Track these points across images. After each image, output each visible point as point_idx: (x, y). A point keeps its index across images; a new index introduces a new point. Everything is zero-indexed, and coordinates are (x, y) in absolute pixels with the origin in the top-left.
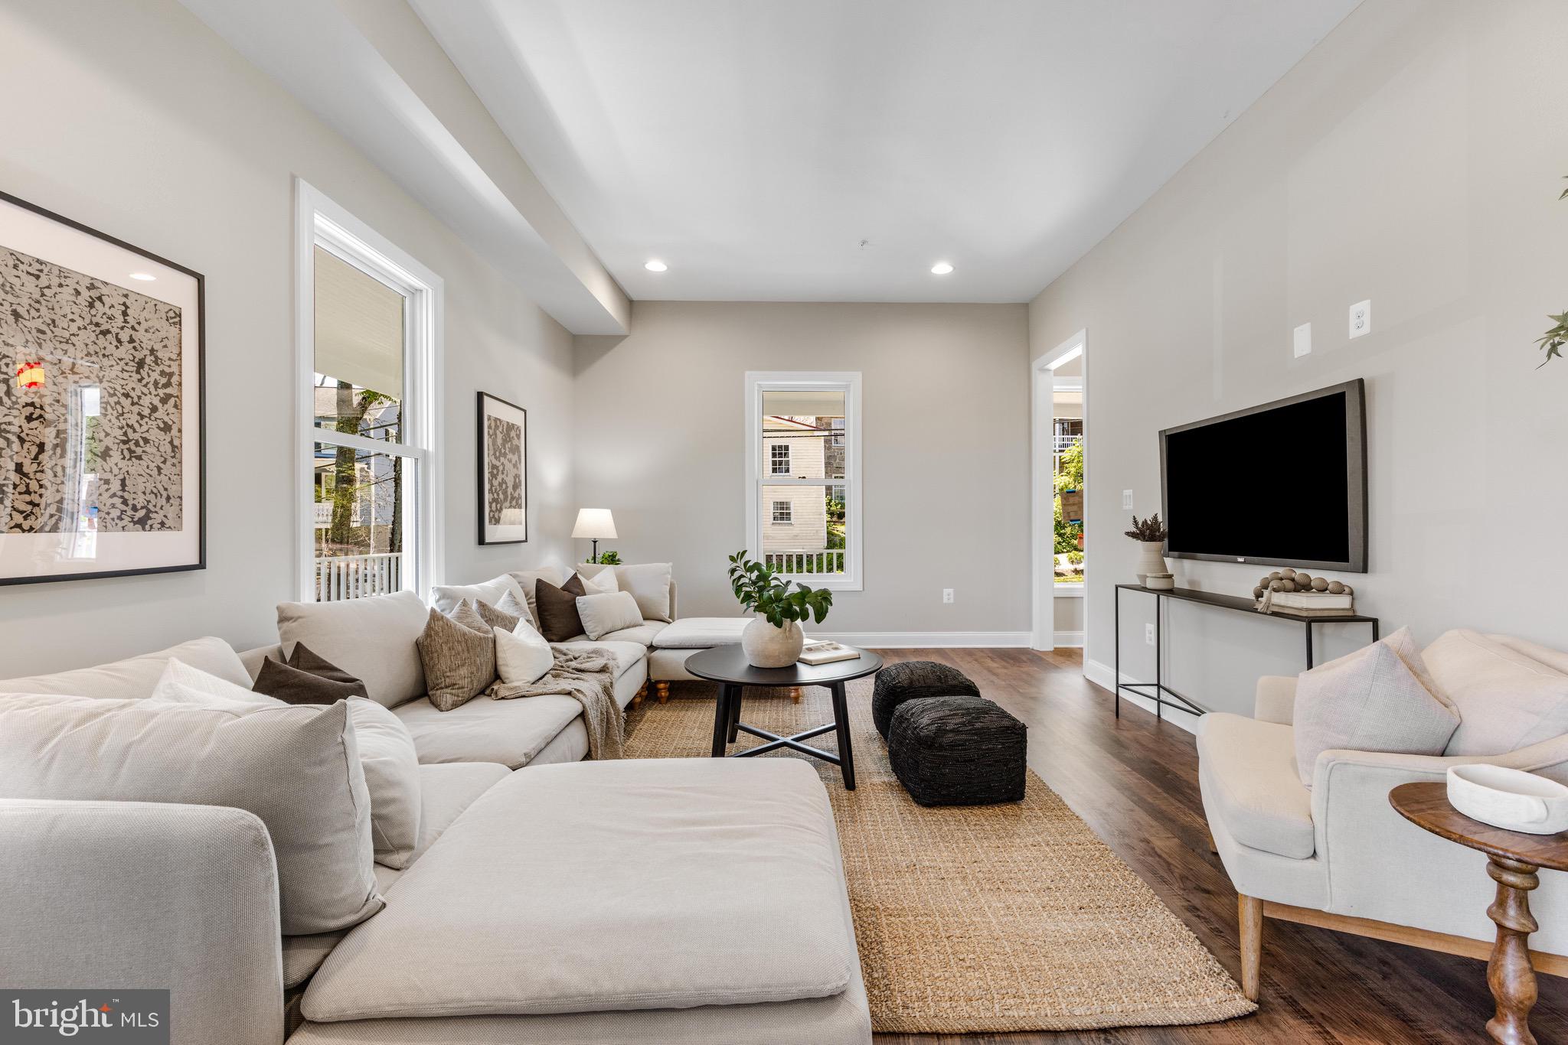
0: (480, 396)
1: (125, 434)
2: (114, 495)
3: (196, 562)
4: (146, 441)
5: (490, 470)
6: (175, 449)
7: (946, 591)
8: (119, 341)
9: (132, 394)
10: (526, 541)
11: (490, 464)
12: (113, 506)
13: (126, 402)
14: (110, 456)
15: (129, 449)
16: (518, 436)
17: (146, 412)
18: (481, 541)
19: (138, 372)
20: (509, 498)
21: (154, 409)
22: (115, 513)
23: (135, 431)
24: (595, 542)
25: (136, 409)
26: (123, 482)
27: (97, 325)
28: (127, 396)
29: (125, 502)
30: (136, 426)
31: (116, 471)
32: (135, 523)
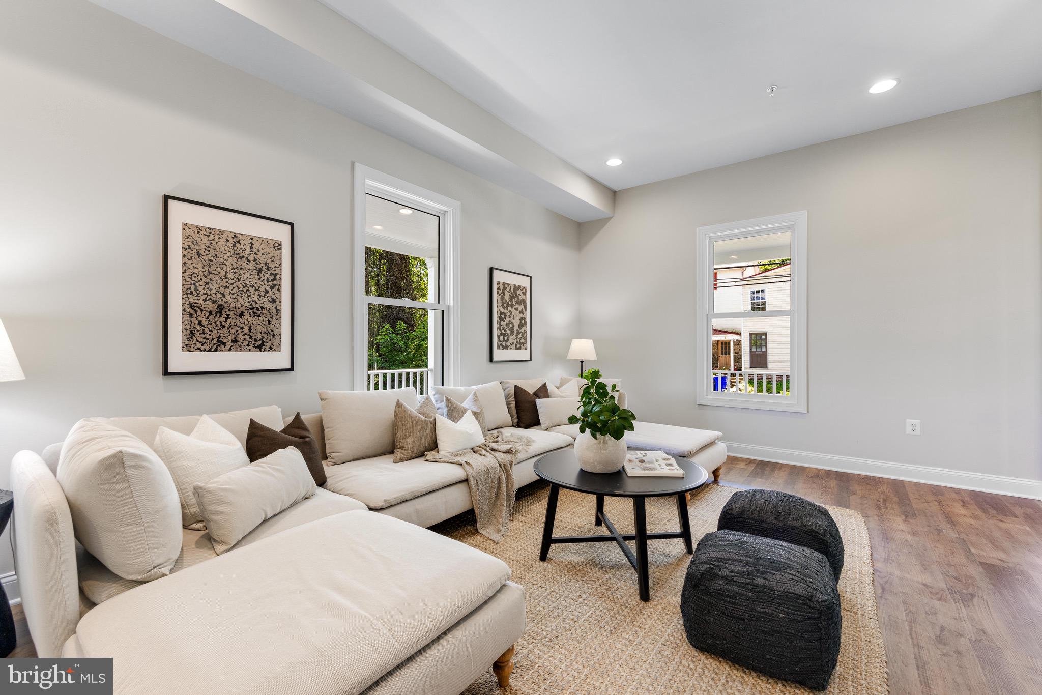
0: (491, 270)
1: (251, 305)
2: (245, 334)
3: (289, 367)
4: (262, 308)
5: (499, 315)
6: (278, 311)
7: (909, 422)
8: (249, 261)
9: (255, 285)
10: (531, 360)
11: (499, 312)
12: (245, 339)
13: (252, 290)
14: (244, 316)
15: (254, 312)
16: (525, 294)
17: (263, 294)
18: (491, 360)
19: (258, 275)
20: (516, 332)
21: (267, 292)
22: (246, 343)
23: (256, 303)
24: (582, 362)
25: (257, 293)
26: (250, 329)
27: (237, 254)
28: (252, 286)
29: (251, 337)
30: (257, 301)
31: (246, 322)
32: (256, 348)
